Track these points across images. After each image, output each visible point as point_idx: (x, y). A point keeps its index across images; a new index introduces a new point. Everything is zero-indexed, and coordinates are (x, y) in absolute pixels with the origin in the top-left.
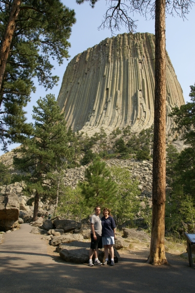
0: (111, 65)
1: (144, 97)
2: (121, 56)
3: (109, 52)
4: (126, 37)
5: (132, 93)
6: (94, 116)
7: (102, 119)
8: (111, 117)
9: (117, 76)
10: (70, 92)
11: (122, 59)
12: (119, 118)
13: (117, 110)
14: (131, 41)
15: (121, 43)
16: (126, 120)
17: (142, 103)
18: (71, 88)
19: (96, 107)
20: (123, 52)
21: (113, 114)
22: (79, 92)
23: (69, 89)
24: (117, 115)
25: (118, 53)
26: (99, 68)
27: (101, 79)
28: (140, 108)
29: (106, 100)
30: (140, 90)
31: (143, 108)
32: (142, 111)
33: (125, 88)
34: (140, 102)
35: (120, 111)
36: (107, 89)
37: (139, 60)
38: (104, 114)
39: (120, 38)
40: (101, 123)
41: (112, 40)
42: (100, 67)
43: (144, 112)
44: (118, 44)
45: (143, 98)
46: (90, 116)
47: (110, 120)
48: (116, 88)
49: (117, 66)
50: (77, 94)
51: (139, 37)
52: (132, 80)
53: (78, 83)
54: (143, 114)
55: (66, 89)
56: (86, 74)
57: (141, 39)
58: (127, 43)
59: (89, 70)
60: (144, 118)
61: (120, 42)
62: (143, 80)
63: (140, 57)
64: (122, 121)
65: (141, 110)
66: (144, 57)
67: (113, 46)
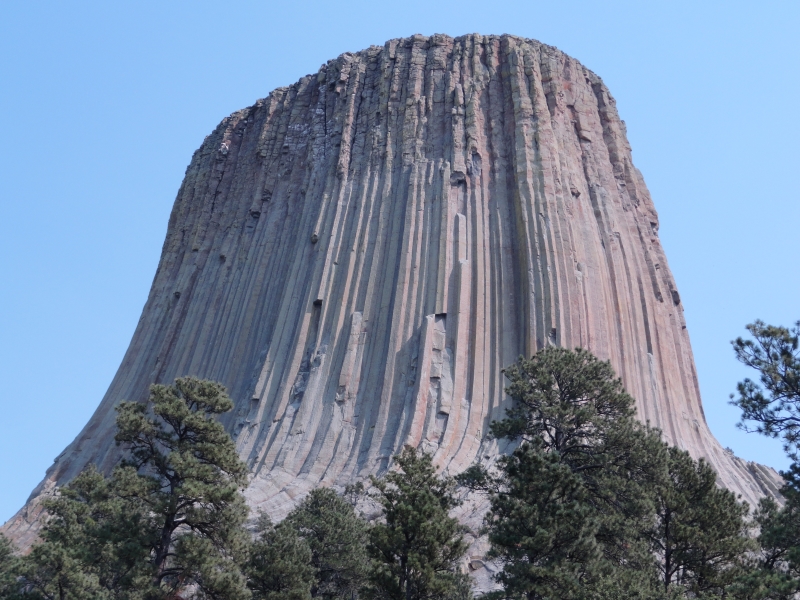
0: (347, 186)
1: (452, 345)
2: (390, 149)
3: (343, 125)
4: (418, 57)
5: (406, 328)
6: (251, 428)
7: (277, 444)
8: (311, 436)
9: (361, 244)
10: (188, 298)
11: (389, 166)
12: (344, 438)
13: (341, 403)
14: (436, 76)
15: (395, 87)
16: (365, 451)
17: (440, 372)
18: (194, 279)
19: (263, 386)
20: (399, 129)
21: (322, 424)
22: (219, 301)
23: (183, 283)
24: (336, 427)
25: (379, 133)
26: (304, 194)
27: (302, 250)
28: (430, 396)
29: (308, 352)
30: (441, 316)
31: (439, 397)
32: (434, 412)
33: (386, 302)
34: (433, 369)
35: (350, 409)
36: (318, 304)
37: (455, 174)
38: (287, 422)
39: (394, 60)
40: (269, 461)
41: (362, 68)
42: (308, 193)
43: (444, 415)
44: (384, 88)
45: (445, 352)
46: (241, 426)
47: (308, 446)
48: (350, 302)
49: (369, 197)
50: (211, 312)
51: (471, 57)
52: (413, 267)
53: (222, 259)
54: (435, 425)
55: (175, 278)
56: (256, 215)
57: (479, 68)
58: (418, 86)
59: (267, 196)
60: (434, 443)
61: (390, 80)
62: (457, 267)
63: (459, 156)
64: (351, 456)
65: (429, 407)
66: (476, 155)
67: (366, 94)
